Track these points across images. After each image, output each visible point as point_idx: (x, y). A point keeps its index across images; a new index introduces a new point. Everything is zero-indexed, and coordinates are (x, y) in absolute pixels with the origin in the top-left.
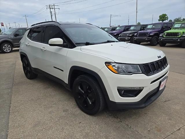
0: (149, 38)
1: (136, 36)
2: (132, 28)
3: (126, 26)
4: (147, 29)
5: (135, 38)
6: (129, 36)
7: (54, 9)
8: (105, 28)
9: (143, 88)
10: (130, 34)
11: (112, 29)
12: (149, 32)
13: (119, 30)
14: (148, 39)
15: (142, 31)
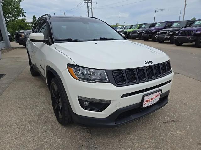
0: (194, 38)
1: (178, 34)
2: (175, 25)
3: (168, 22)
4: (194, 26)
5: (175, 37)
6: (169, 35)
7: (91, 4)
8: (143, 24)
9: (110, 101)
10: (171, 31)
11: (150, 26)
12: (194, 30)
13: (158, 27)
14: (192, 38)
15: (186, 29)
